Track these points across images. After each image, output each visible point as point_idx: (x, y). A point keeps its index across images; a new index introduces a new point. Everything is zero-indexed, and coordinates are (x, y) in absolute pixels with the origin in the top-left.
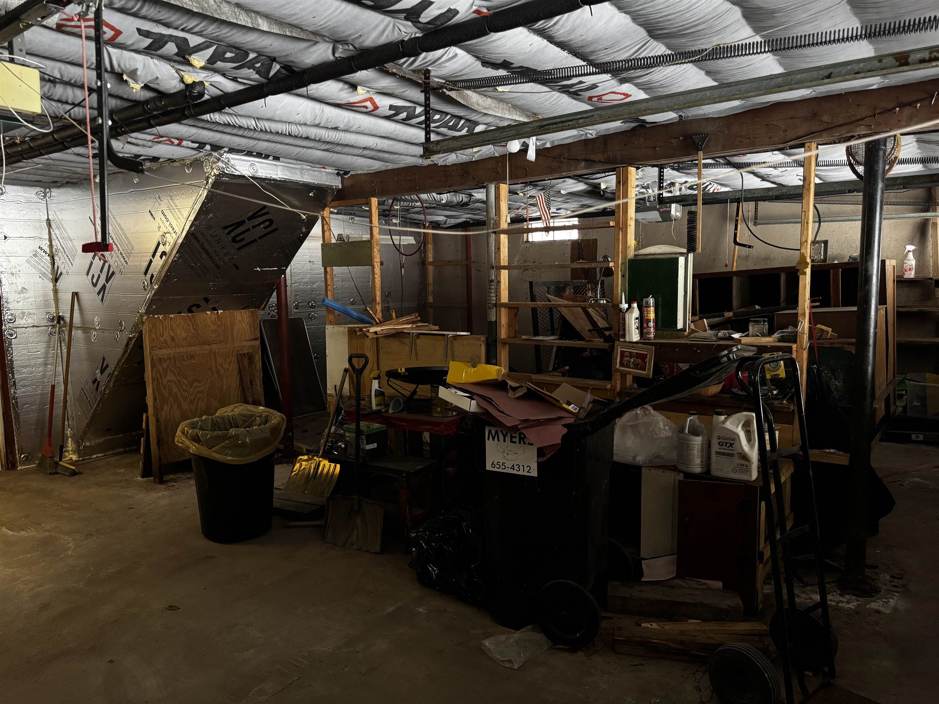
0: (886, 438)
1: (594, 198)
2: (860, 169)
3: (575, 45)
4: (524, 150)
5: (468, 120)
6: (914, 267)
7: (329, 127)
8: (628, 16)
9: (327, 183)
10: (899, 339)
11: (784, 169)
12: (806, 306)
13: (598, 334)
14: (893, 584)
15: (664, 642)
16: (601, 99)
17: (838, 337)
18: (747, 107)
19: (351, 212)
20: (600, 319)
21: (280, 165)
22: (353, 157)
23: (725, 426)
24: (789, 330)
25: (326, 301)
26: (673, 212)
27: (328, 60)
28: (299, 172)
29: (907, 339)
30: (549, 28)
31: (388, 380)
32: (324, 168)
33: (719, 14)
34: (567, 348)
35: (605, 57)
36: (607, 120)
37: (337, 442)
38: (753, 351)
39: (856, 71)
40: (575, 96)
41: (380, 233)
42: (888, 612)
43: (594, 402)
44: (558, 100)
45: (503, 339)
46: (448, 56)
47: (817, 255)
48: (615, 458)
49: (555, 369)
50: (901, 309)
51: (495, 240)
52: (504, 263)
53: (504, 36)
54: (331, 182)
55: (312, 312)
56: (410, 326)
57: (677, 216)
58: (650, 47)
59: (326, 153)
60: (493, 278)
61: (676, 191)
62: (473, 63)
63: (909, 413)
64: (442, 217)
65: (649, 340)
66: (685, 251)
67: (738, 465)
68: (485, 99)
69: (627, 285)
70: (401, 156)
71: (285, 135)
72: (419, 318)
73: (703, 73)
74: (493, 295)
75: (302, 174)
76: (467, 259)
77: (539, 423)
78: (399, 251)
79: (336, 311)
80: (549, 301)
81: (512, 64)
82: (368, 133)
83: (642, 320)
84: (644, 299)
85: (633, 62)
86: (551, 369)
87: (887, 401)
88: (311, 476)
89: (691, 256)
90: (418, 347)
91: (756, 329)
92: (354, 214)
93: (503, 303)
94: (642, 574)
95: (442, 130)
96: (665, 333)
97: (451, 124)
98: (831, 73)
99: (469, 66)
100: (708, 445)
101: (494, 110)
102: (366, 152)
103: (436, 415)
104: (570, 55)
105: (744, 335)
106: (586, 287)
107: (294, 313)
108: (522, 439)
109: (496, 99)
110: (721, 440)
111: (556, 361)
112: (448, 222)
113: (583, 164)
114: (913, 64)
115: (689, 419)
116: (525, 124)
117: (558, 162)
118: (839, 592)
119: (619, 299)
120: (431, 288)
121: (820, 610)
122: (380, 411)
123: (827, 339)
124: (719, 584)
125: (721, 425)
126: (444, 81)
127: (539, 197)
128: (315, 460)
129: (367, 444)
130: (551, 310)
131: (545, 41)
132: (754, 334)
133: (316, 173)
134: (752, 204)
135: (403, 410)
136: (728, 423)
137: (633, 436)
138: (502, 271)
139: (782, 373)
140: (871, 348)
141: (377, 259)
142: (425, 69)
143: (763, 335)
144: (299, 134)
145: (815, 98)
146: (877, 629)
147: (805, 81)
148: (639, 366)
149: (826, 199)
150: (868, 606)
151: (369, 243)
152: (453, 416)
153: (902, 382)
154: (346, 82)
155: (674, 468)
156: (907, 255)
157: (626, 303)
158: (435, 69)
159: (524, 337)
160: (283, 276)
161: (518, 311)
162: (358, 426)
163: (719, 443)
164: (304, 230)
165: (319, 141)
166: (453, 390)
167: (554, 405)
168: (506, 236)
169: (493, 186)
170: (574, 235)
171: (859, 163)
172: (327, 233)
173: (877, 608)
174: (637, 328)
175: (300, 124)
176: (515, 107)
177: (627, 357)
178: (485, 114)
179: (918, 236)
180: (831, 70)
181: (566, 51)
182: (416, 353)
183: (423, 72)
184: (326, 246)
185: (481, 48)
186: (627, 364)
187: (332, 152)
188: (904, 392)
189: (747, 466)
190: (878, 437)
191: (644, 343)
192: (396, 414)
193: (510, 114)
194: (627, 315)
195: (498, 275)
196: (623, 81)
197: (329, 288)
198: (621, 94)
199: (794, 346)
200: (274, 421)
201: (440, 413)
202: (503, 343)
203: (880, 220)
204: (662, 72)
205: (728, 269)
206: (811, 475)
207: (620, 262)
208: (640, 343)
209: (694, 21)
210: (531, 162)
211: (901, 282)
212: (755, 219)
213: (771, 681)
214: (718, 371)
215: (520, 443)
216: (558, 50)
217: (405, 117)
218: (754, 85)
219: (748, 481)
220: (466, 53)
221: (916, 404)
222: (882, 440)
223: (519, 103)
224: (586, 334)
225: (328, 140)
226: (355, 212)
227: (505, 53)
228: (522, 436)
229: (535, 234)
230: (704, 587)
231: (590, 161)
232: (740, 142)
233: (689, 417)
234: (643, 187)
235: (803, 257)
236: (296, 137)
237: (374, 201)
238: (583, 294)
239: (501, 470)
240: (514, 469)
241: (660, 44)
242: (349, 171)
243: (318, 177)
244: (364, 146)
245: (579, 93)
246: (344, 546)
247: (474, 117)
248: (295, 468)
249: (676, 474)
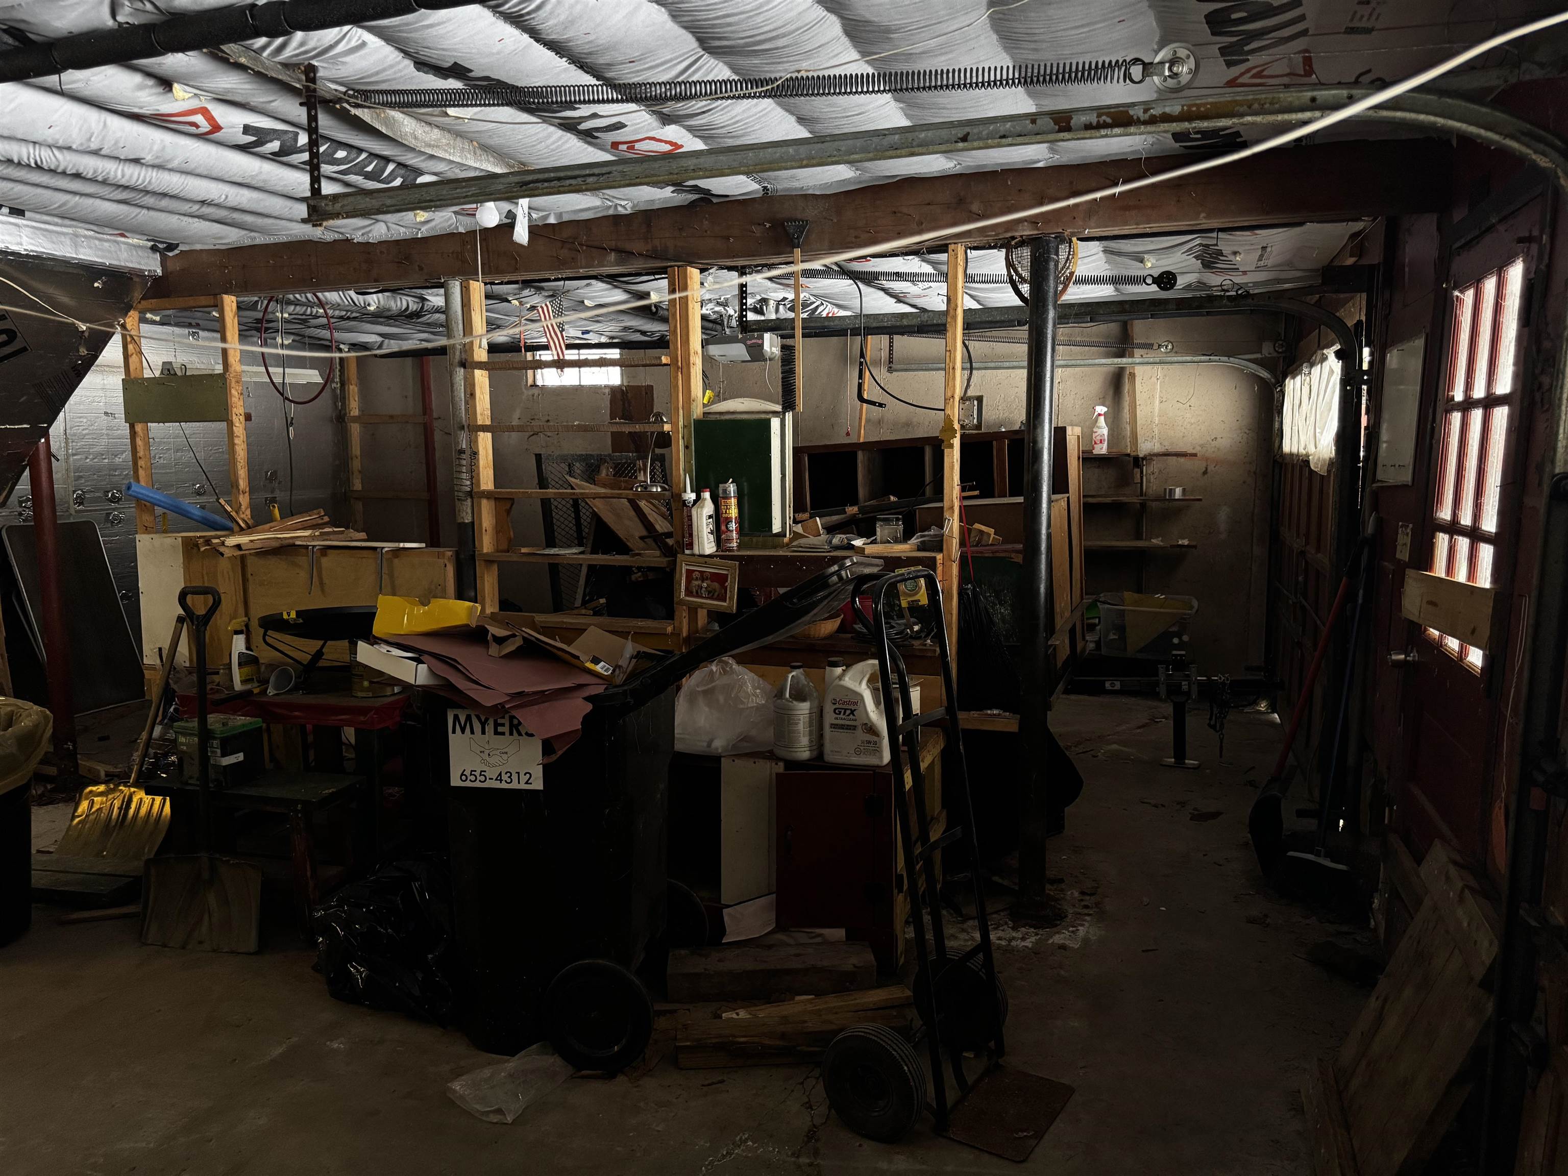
0: (1073, 689)
1: (644, 317)
2: (1025, 288)
3: (579, 50)
4: (508, 227)
5: (400, 165)
6: (1106, 438)
7: (122, 157)
8: (663, 9)
9: (131, 265)
10: (1090, 543)
11: (926, 285)
12: (955, 496)
13: (657, 544)
14: (1083, 903)
15: (756, 1039)
16: (633, 148)
17: (1004, 542)
18: (865, 181)
19: (190, 321)
20: (659, 518)
21: (27, 226)
22: (182, 218)
23: (842, 683)
24: (932, 532)
25: (133, 488)
26: (766, 347)
27: (101, 26)
28: (68, 242)
29: (1098, 543)
30: (529, 13)
31: (265, 635)
32: (122, 235)
33: (807, 25)
34: (605, 568)
35: (630, 75)
36: (633, 182)
37: (166, 755)
38: (877, 566)
39: (1002, 134)
40: (589, 139)
41: (241, 362)
42: (1077, 947)
43: (638, 656)
44: (560, 143)
45: (487, 554)
46: (348, 42)
47: (967, 417)
48: (679, 747)
49: (584, 603)
50: (1090, 500)
51: (465, 379)
52: (484, 420)
53: (449, 20)
54: (139, 264)
55: (114, 509)
56: (307, 533)
57: (773, 353)
58: (705, 68)
59: (123, 208)
60: (464, 446)
61: (770, 312)
62: (399, 63)
63: (1104, 651)
64: (374, 336)
65: (730, 551)
66: (779, 408)
67: (863, 742)
68: (427, 128)
69: (693, 462)
70: (278, 221)
71: (29, 166)
72: (326, 519)
73: (793, 119)
74: (464, 476)
75: (76, 246)
76: (425, 414)
77: (543, 697)
78: (282, 395)
79: (156, 508)
80: (573, 488)
81: (471, 71)
82: (205, 173)
83: (719, 519)
84: (721, 486)
85: (683, 87)
86: (578, 603)
87: (1072, 631)
88: (113, 823)
89: (789, 416)
90: (324, 573)
91: (886, 532)
92: (198, 325)
93: (483, 492)
94: (722, 931)
95: (352, 178)
96: (755, 539)
97: (369, 169)
98: (968, 134)
99: (391, 66)
100: (818, 715)
101: (446, 151)
102: (206, 210)
103: (360, 694)
104: (572, 67)
105: (869, 541)
106: (635, 466)
107: (71, 513)
108: (515, 728)
109: (449, 131)
110: (837, 706)
111: (588, 590)
112: (385, 346)
113: (612, 256)
114: (1077, 130)
115: (790, 676)
116: (494, 176)
117: (570, 249)
118: (1011, 924)
119: (682, 485)
120: (356, 464)
121: (981, 955)
122: (249, 693)
123: (988, 545)
124: (839, 933)
125: (837, 682)
126: (343, 89)
127: (542, 307)
128: (122, 791)
129: (224, 755)
130: (576, 503)
131: (526, 36)
132: (884, 539)
133: (106, 244)
134: (885, 339)
135: (296, 688)
136: (847, 679)
137: (707, 709)
138: (481, 434)
139: (923, 598)
140: (1043, 557)
141: (238, 409)
142: (306, 63)
143: (897, 541)
144: (58, 166)
145: (961, 175)
146: (1063, 973)
147: (932, 143)
148: (716, 594)
149: (988, 334)
150: (1050, 941)
151: (222, 378)
152: (394, 694)
153: (1093, 606)
154: (149, 74)
155: (771, 756)
156: (1096, 420)
157: (692, 491)
158: (325, 65)
159: (524, 550)
160: (43, 440)
161: (512, 505)
162: (203, 722)
163: (835, 711)
164: (83, 351)
165: (104, 182)
166: (384, 648)
167: (570, 664)
168: (485, 373)
169: (458, 283)
170: (612, 377)
171: (1023, 280)
172: (133, 360)
173: (1062, 942)
174: (712, 533)
175: (60, 148)
176: (486, 149)
177: (697, 579)
178: (432, 157)
179: (1111, 392)
180: (967, 129)
181: (565, 59)
182: (322, 584)
183: (303, 68)
184: (132, 385)
185: (409, 35)
186: (697, 592)
187: (136, 205)
188: (1097, 621)
189: (875, 743)
190: (1061, 687)
191: (722, 557)
192: (283, 697)
193: (476, 160)
194: (694, 512)
195: (473, 442)
196: (666, 119)
197: (141, 463)
198: (666, 142)
199: (939, 557)
200: (25, 723)
201: (368, 690)
202: (486, 561)
203: (1052, 366)
204: (729, 112)
205: (853, 440)
206: (962, 751)
207: (681, 424)
208: (716, 556)
209: (770, 31)
210: (521, 246)
211: (1089, 460)
212: (890, 362)
213: (913, 1077)
214: (825, 597)
215: (511, 734)
216: (550, 54)
217: (277, 149)
218: (859, 143)
219: (878, 767)
220: (383, 43)
221: (1112, 637)
222: (1066, 692)
223: (491, 142)
224: (634, 543)
225: (123, 182)
226: (200, 322)
227: (455, 50)
228: (515, 722)
229: (546, 371)
230: (819, 940)
231: (625, 252)
232: (856, 237)
233: (791, 672)
234: (718, 304)
235: (948, 421)
236: (52, 171)
237: (230, 302)
238: (630, 477)
239: (477, 784)
240: (501, 780)
241: (721, 64)
242: (177, 245)
243: (110, 252)
244: (200, 199)
245: (596, 134)
246: (183, 948)
247: (412, 160)
248: (80, 810)
249: (773, 764)
